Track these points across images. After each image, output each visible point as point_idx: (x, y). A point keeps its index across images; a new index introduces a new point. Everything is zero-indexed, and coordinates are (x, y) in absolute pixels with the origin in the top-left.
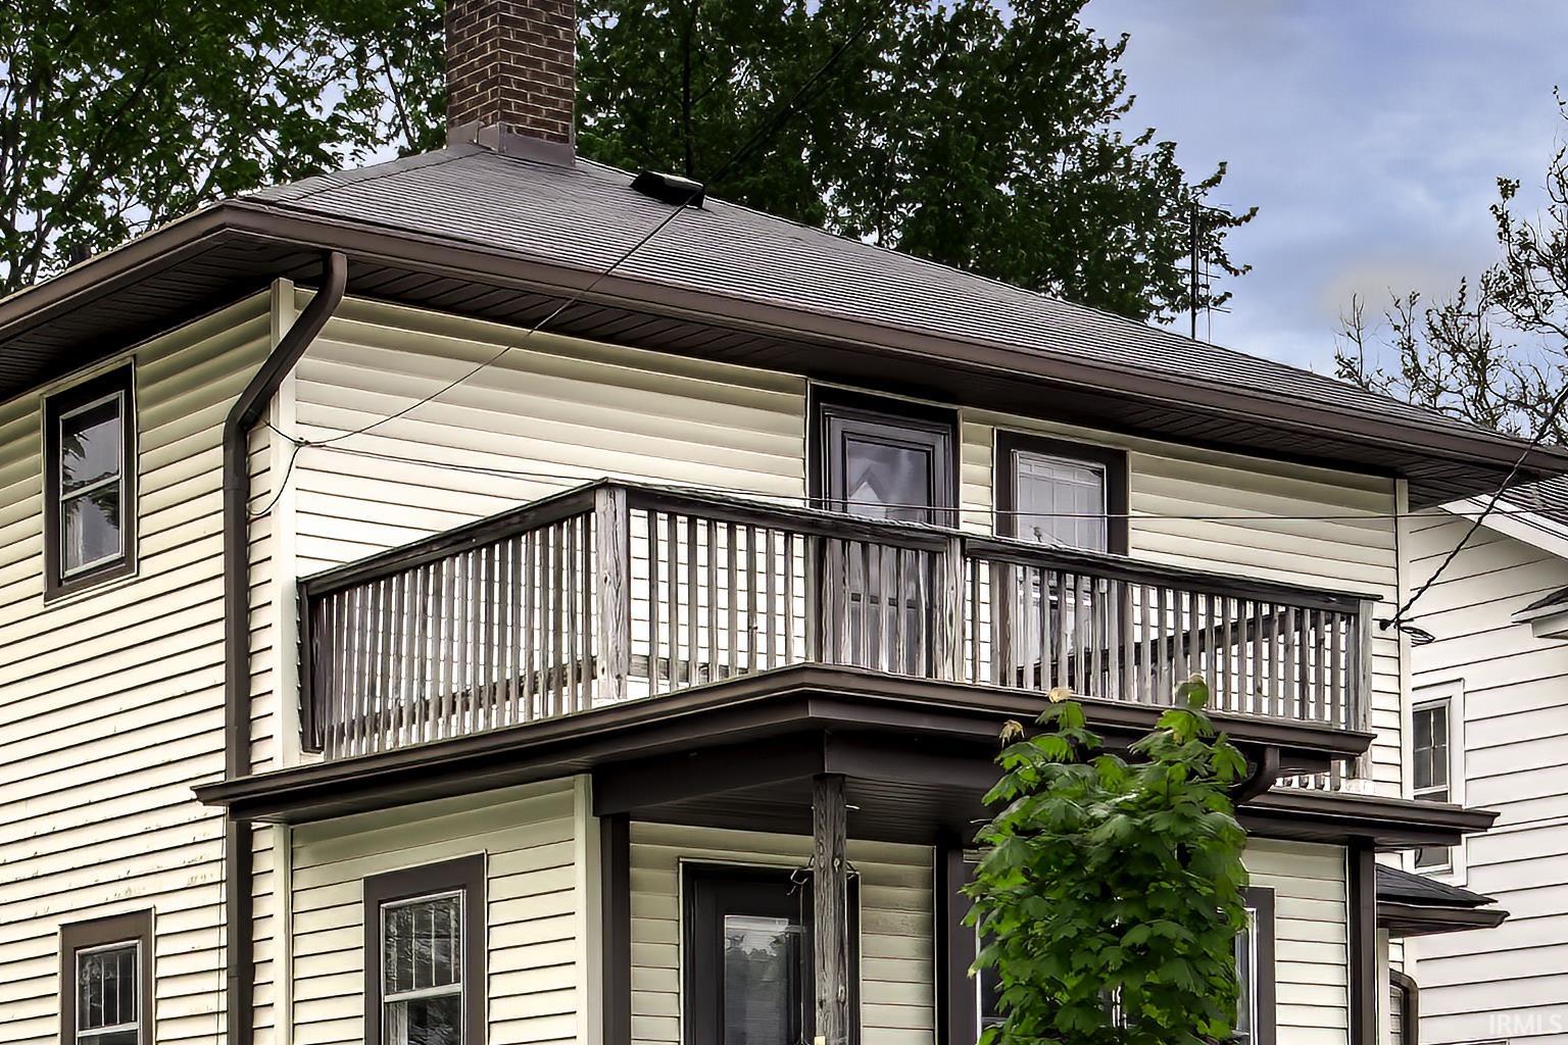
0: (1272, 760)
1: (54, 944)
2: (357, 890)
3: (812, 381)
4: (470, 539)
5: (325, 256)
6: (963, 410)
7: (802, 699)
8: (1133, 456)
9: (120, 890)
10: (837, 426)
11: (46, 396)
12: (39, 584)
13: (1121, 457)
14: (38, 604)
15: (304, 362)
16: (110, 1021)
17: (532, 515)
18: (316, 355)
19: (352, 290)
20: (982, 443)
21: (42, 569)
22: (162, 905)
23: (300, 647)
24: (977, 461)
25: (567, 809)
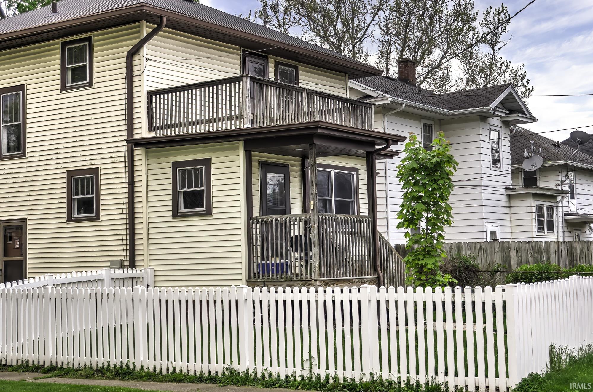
0: (390, 142)
1: (65, 175)
2: (170, 165)
3: (242, 48)
4: (204, 85)
5: (161, 17)
6: (269, 56)
7: (317, 128)
8: (300, 67)
9: (88, 163)
10: (247, 59)
11: (61, 41)
12: (59, 87)
13: (297, 67)
14: (59, 92)
15: (151, 41)
16: (83, 194)
17: (224, 81)
18: (154, 40)
19: (166, 26)
20: (273, 63)
21: (60, 83)
22: (102, 167)
23: (148, 107)
24: (272, 68)
25: (237, 148)
